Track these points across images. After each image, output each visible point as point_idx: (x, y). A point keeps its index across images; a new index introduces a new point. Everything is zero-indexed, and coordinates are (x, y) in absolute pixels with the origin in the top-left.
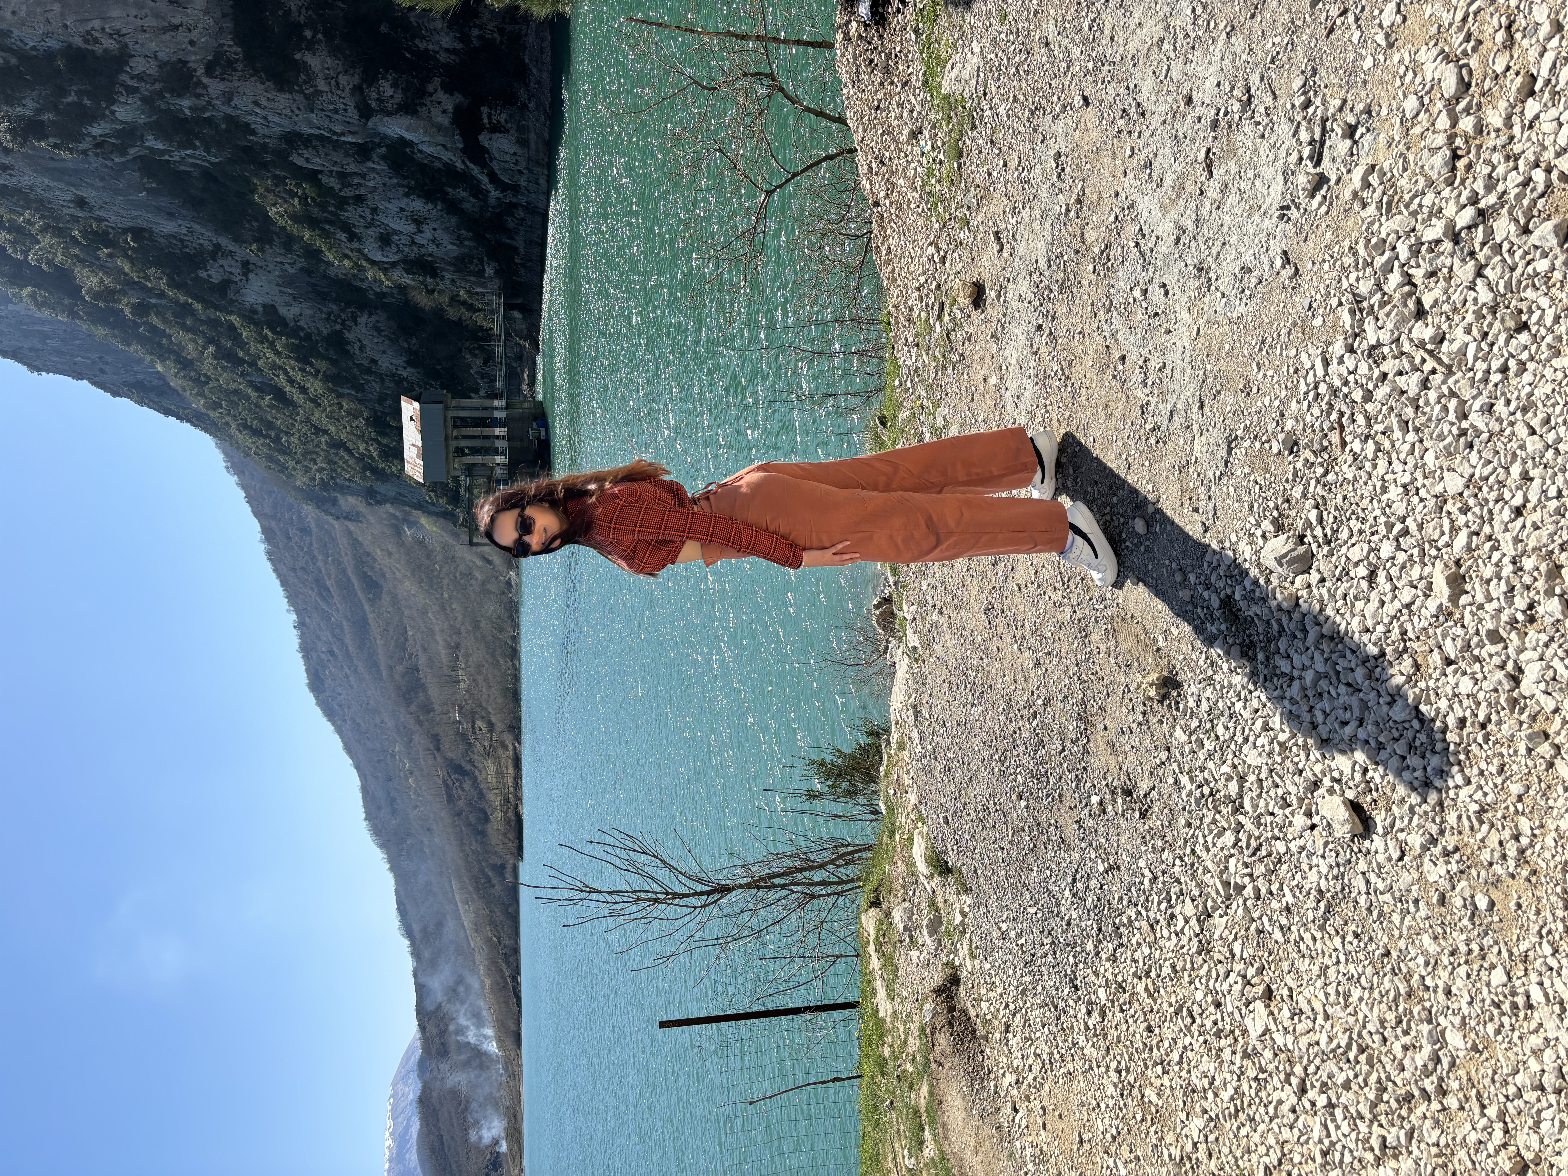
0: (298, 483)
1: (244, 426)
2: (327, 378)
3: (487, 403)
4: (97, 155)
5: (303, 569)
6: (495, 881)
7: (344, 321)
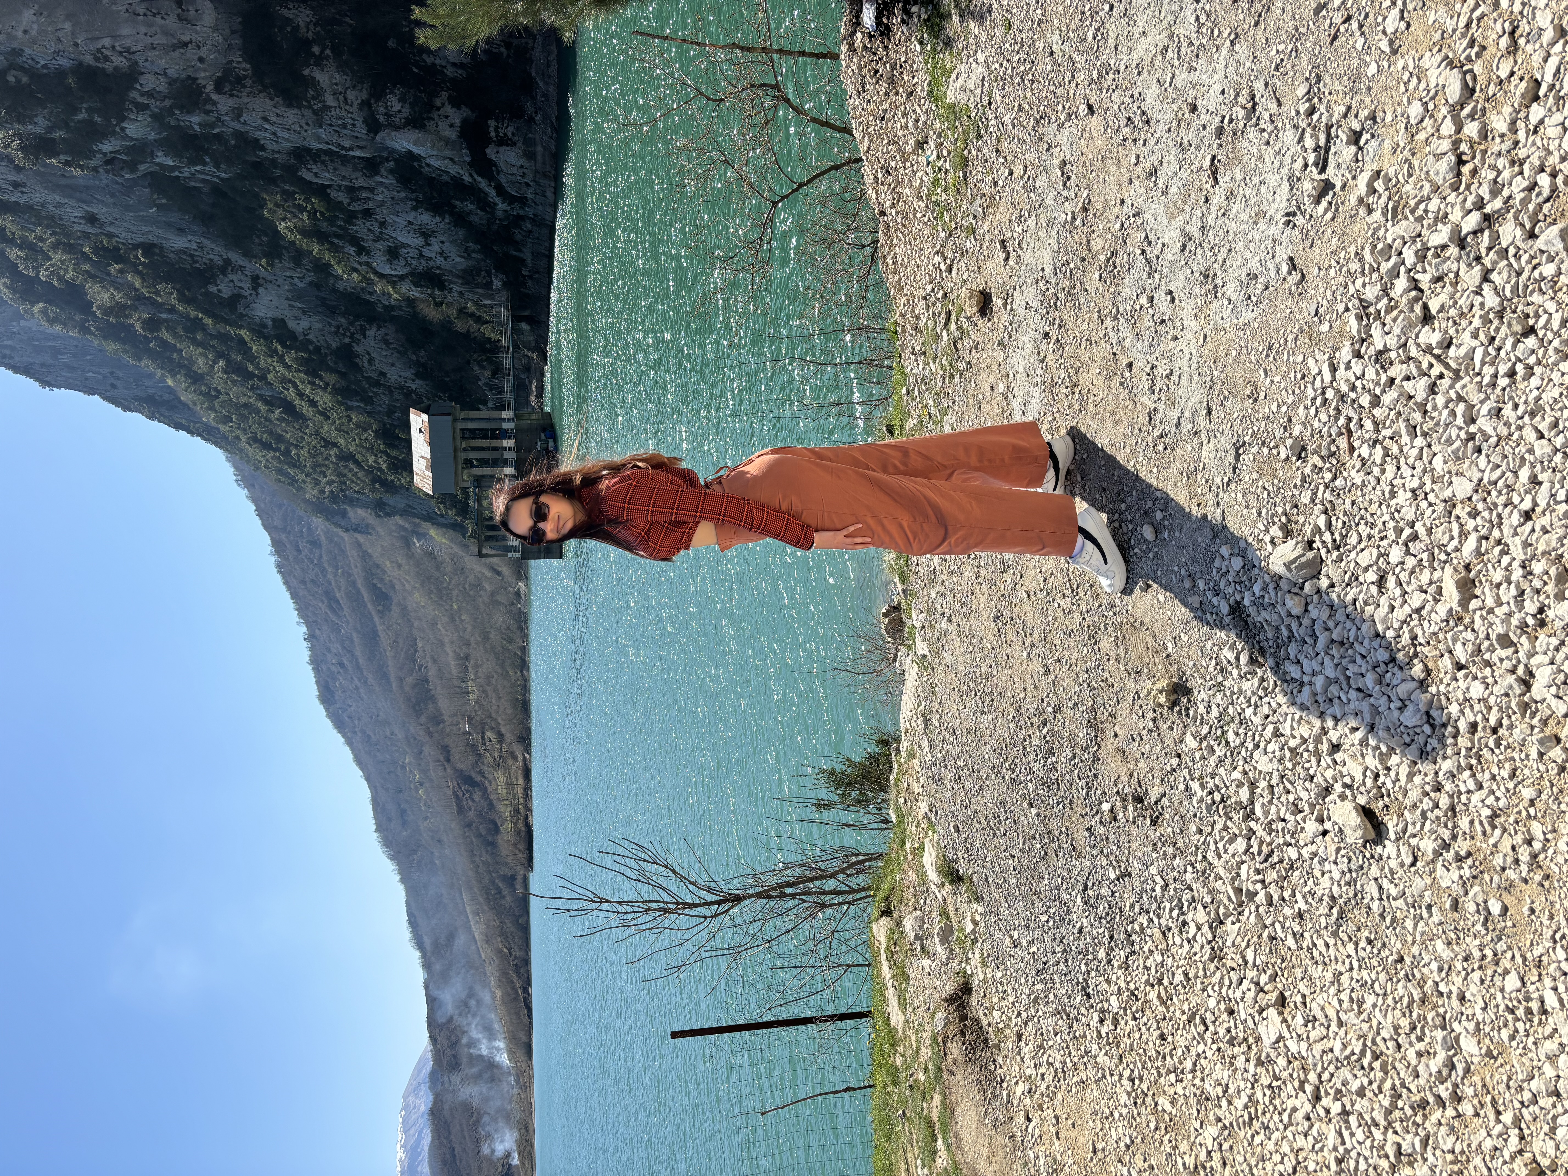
0: (307, 496)
1: (254, 439)
2: (336, 391)
3: (495, 414)
4: (107, 172)
5: (312, 581)
6: (506, 892)
7: (353, 334)
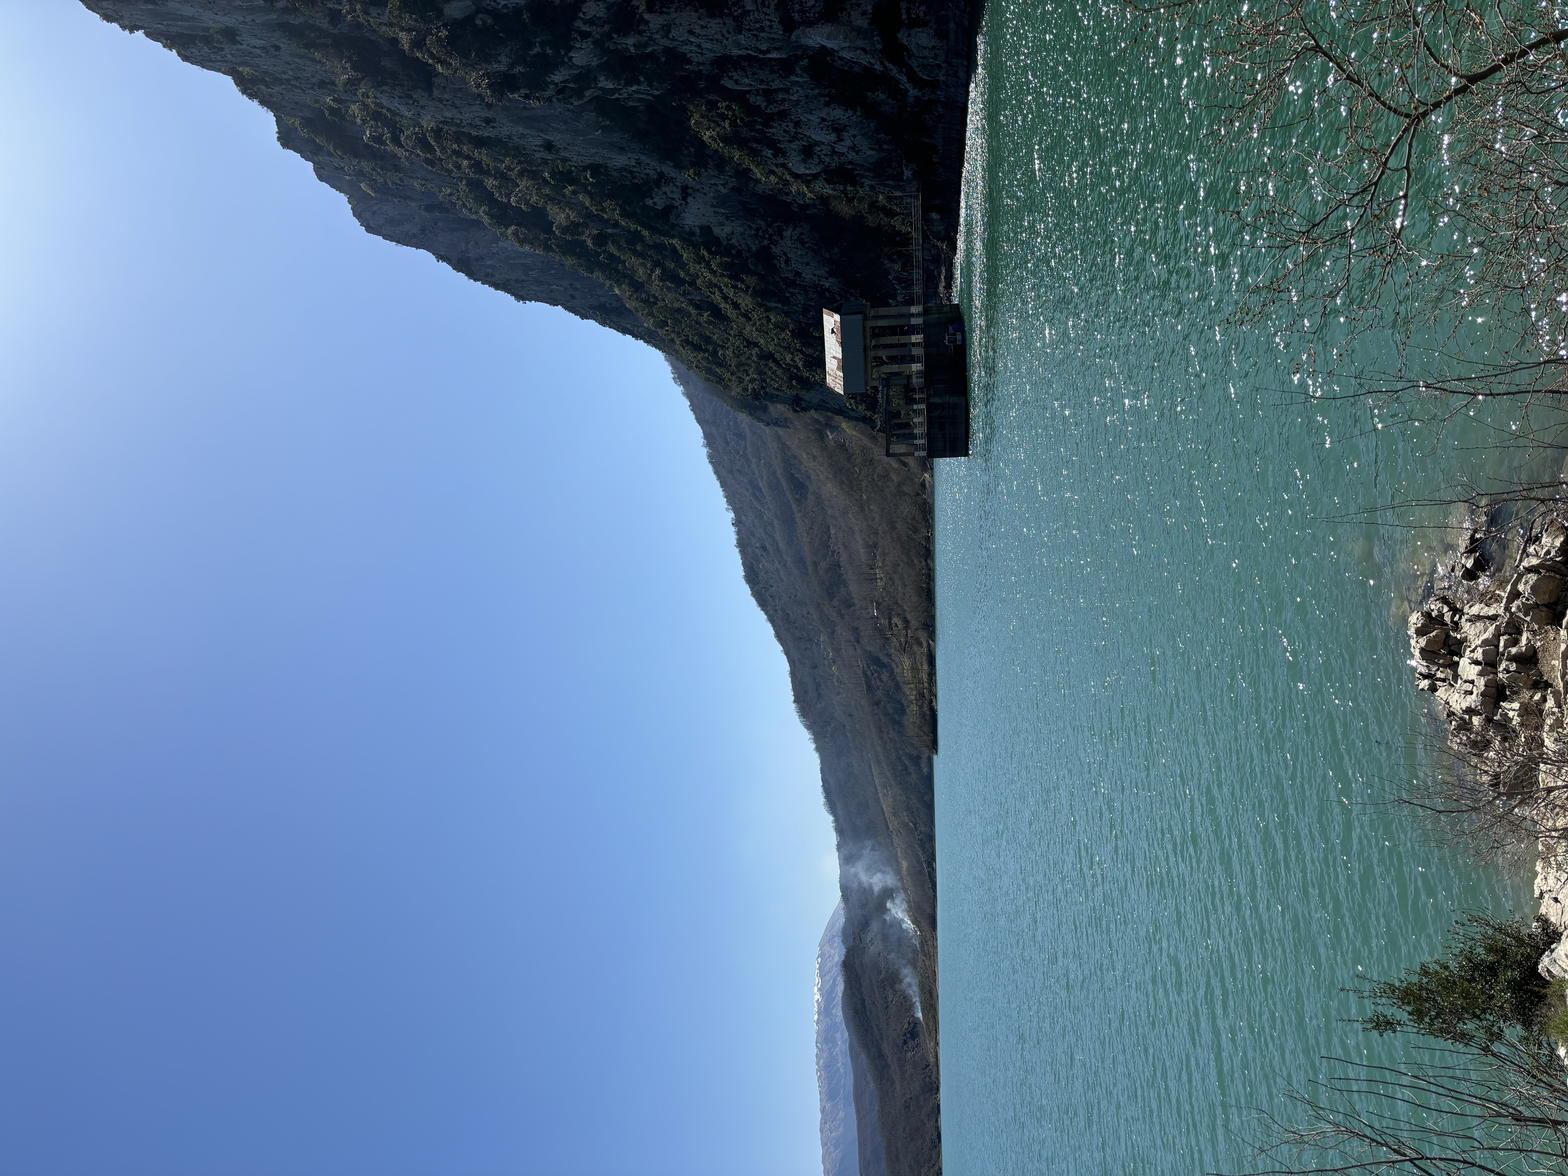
0: (733, 394)
1: (687, 342)
2: (756, 293)
3: (903, 310)
4: (559, 100)
5: (739, 471)
7: (771, 236)
